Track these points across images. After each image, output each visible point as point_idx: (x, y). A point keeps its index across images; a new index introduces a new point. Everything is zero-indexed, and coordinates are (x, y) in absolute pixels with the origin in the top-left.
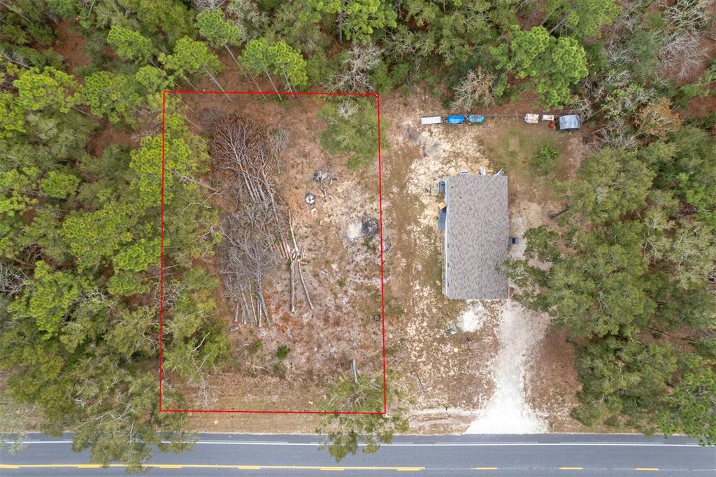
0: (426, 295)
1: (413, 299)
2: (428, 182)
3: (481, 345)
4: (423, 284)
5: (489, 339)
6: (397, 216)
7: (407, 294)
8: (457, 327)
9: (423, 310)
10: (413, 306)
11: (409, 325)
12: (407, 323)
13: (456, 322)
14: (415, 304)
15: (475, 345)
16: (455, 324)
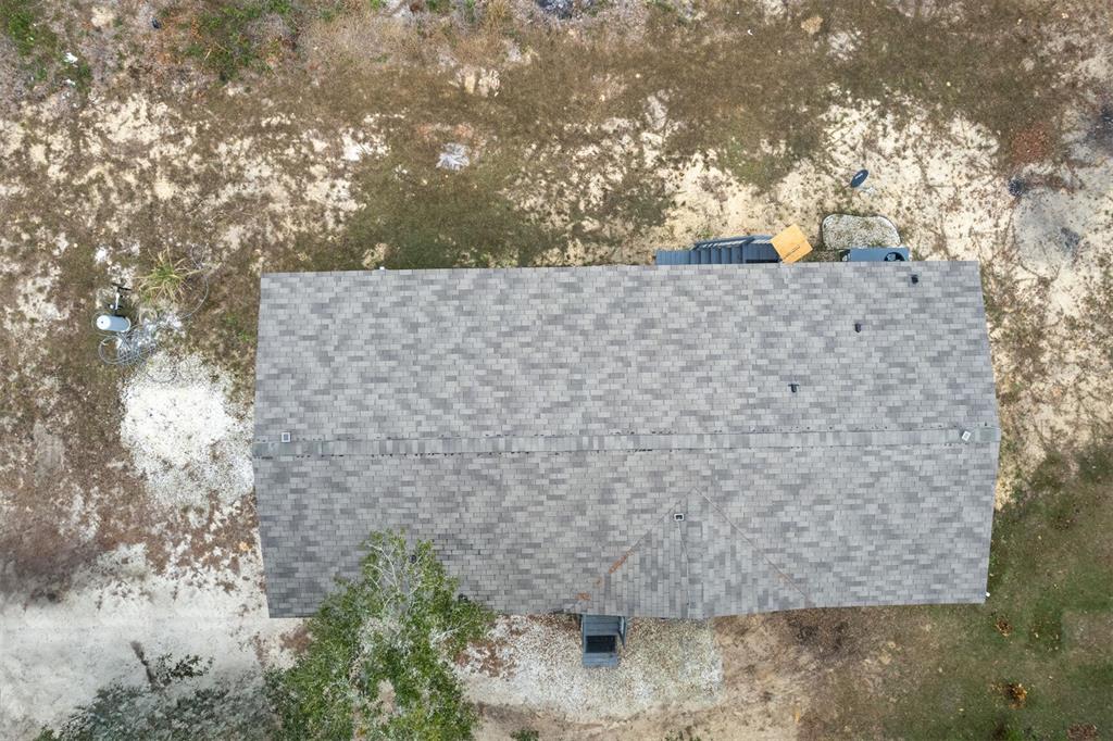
0: (316, 192)
1: (291, 131)
2: (889, 205)
3: (52, 476)
4: (367, 177)
5: (85, 520)
6: (711, 50)
7: (318, 95)
8: (147, 353)
9: (237, 179)
10: (257, 130)
11: (161, 109)
12: (169, 99)
13: (173, 345)
14: (266, 141)
15: (52, 449)
16: (161, 345)
